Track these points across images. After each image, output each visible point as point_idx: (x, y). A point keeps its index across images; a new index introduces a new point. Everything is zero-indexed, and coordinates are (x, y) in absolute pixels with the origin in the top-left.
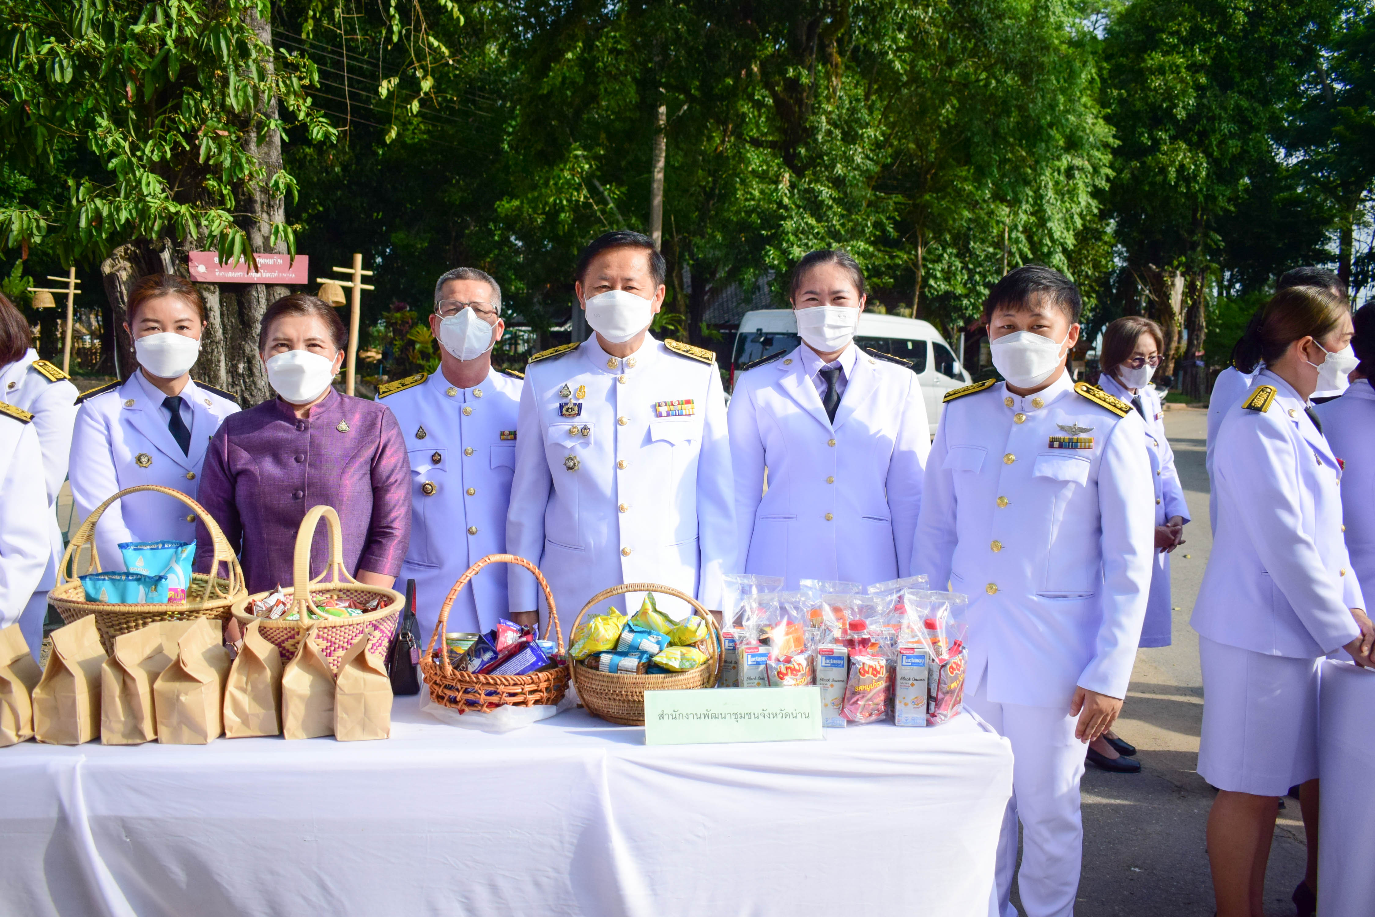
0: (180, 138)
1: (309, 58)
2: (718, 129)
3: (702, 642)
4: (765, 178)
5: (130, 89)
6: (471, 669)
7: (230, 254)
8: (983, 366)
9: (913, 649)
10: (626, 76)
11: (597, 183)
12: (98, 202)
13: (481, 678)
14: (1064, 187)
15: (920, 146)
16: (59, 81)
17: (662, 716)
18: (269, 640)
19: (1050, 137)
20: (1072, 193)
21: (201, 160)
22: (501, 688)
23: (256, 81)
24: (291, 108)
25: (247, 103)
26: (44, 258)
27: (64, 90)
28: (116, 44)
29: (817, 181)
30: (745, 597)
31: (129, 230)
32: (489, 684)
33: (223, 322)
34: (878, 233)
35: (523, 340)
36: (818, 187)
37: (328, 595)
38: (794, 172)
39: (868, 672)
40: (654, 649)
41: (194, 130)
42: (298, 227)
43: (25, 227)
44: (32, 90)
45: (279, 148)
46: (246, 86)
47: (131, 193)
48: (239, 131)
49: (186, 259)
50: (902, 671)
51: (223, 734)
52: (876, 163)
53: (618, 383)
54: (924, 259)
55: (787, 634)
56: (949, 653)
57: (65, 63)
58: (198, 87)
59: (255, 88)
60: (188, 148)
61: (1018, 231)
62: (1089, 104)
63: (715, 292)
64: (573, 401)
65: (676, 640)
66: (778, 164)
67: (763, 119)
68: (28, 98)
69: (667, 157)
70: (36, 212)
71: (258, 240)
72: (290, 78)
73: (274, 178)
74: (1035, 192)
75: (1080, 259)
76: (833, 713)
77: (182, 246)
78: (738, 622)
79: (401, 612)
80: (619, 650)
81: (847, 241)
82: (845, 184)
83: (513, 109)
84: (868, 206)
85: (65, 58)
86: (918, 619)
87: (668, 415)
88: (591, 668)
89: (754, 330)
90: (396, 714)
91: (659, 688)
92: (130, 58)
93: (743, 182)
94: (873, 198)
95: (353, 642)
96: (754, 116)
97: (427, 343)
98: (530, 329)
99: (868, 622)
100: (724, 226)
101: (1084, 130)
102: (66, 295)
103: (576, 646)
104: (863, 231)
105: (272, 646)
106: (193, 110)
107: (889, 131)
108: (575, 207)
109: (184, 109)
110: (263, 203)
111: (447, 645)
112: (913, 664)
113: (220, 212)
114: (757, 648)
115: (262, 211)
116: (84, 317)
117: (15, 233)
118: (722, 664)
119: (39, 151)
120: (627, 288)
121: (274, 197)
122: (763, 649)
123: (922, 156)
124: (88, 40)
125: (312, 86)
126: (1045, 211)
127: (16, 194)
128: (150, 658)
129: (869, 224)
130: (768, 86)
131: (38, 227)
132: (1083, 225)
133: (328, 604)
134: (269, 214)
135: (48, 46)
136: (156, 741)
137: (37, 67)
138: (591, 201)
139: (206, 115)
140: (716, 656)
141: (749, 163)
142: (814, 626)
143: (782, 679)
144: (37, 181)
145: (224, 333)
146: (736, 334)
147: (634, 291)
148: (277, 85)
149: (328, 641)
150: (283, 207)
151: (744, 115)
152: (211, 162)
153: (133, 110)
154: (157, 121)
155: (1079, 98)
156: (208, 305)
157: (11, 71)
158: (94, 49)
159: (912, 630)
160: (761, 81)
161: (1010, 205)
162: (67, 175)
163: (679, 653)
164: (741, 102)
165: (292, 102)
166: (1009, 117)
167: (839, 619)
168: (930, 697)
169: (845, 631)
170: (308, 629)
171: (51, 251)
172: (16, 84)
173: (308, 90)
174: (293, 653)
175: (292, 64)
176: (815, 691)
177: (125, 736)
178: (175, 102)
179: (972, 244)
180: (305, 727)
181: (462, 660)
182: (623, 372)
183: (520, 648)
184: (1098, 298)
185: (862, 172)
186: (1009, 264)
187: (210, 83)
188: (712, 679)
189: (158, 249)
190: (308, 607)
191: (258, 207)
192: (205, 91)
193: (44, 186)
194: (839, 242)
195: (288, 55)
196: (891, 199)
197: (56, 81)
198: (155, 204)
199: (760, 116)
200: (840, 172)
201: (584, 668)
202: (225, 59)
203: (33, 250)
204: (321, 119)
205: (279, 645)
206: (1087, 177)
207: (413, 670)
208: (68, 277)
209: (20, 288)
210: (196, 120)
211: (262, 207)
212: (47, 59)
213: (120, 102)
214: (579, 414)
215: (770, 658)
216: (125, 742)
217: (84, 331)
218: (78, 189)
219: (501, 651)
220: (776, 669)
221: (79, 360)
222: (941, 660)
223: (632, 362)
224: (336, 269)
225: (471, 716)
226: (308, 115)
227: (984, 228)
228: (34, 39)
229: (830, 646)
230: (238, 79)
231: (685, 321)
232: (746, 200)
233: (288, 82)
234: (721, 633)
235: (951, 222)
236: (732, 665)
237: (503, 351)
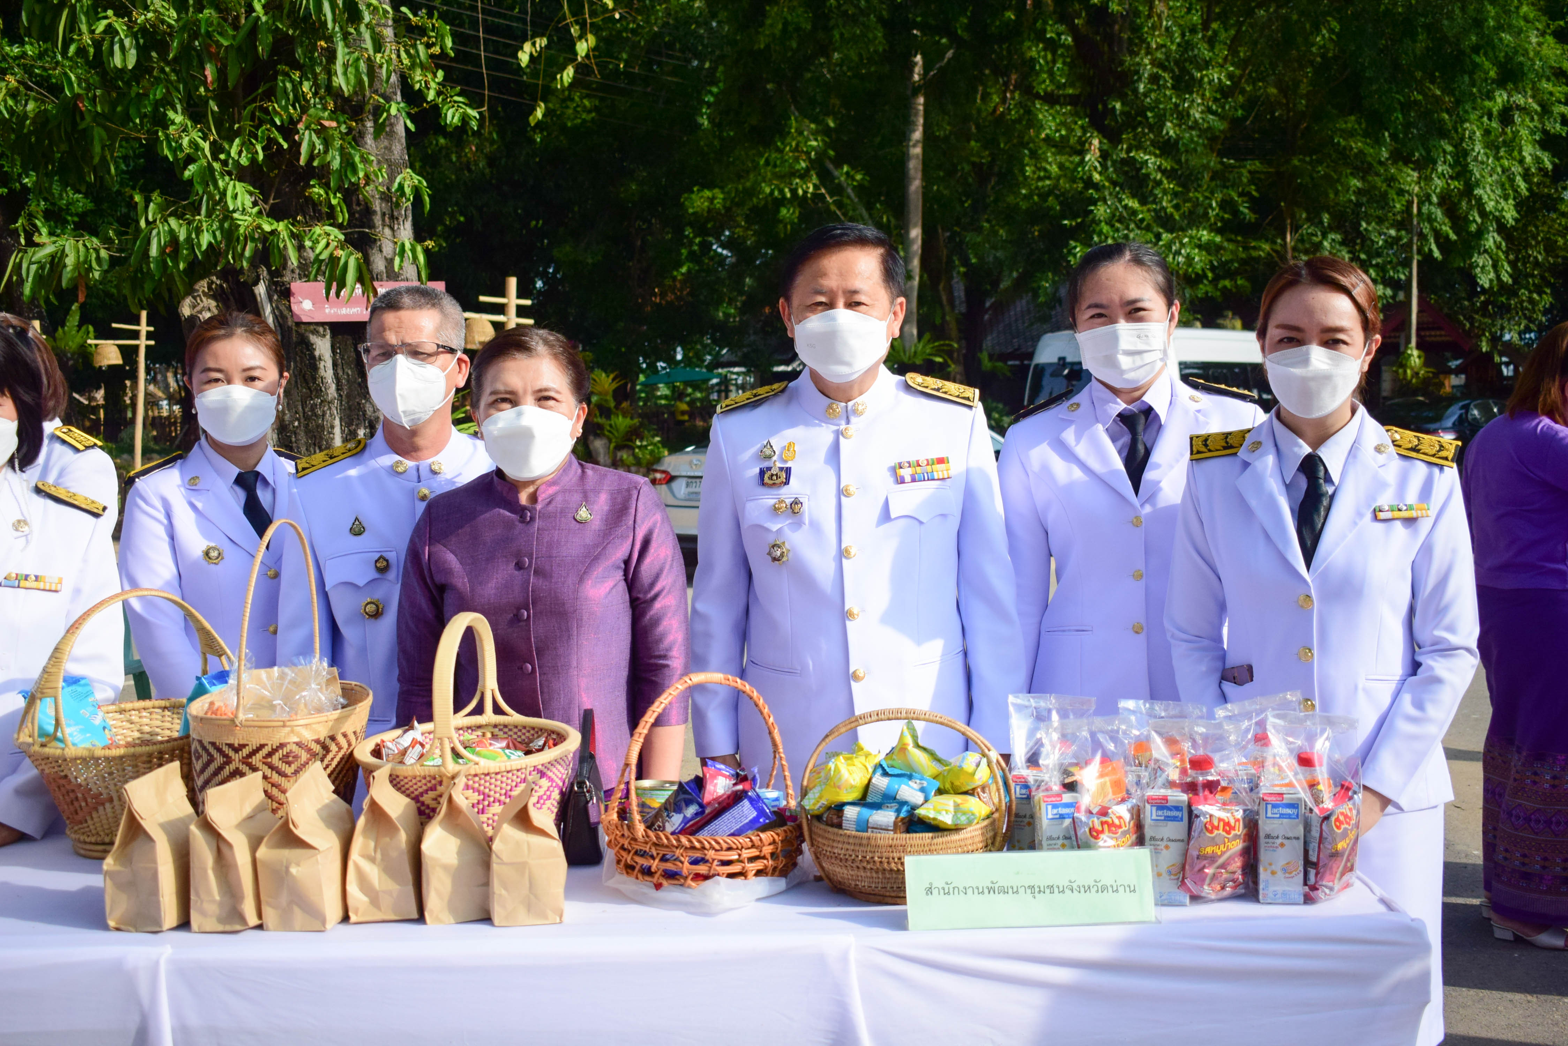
0: (276, 134)
1: (440, 17)
2: (997, 82)
3: (983, 789)
4: (1064, 147)
5: (210, 72)
6: (669, 828)
7: (342, 285)
8: (1385, 398)
9: (1281, 794)
10: (869, 15)
11: (831, 166)
12: (173, 222)
13: (684, 840)
14: (1497, 137)
15: (1283, 90)
16: (119, 66)
17: (929, 891)
18: (403, 792)
19: (1476, 66)
20: (1512, 145)
21: (302, 162)
22: (711, 854)
23: (371, 52)
24: (417, 86)
25: (360, 82)
26: (108, 301)
27: (126, 78)
28: (190, 14)
29: (1139, 147)
30: (1042, 725)
31: (213, 259)
32: (693, 848)
33: (336, 374)
34: (1226, 216)
35: (736, 385)
36: (1142, 156)
37: (479, 733)
38: (1104, 137)
39: (1217, 828)
40: (917, 798)
41: (293, 122)
42: (430, 244)
43: (81, 259)
44: (87, 81)
45: (403, 141)
46: (358, 59)
47: (214, 209)
48: (351, 119)
49: (286, 293)
50: (1265, 827)
51: (346, 919)
52: (1222, 117)
53: (841, 438)
54: (1294, 249)
55: (1102, 775)
56: (1334, 800)
57: (127, 42)
58: (295, 65)
59: (370, 62)
60: (285, 146)
61: (1431, 203)
62: (1532, 16)
63: (1000, 308)
64: (779, 465)
65: (948, 786)
66: (1082, 127)
67: (1059, 65)
68: (81, 92)
69: (926, 126)
70: (95, 240)
71: (379, 265)
72: (414, 46)
73: (398, 180)
74: (1455, 146)
75: (1526, 239)
76: (1170, 886)
77: (282, 276)
78: (1033, 760)
79: (574, 753)
80: (869, 800)
81: (1183, 230)
82: (1178, 150)
83: (713, 70)
84: (1212, 179)
85: (126, 36)
86: (1288, 753)
87: (914, 480)
88: (832, 825)
89: (1055, 360)
90: (571, 890)
91: (925, 852)
92: (208, 32)
93: (1034, 154)
94: (1219, 167)
95: (513, 793)
96: (1047, 63)
97: (606, 394)
98: (742, 369)
99: (1216, 757)
100: (1009, 216)
101: (1526, 53)
102: (137, 347)
103: (810, 795)
104: (1206, 214)
105: (408, 800)
106: (291, 96)
107: (1238, 72)
108: (801, 201)
109: (279, 93)
110: (384, 214)
111: (638, 796)
112: (1282, 816)
113: (328, 228)
114: (1059, 795)
115: (384, 225)
116: (159, 377)
117: (69, 269)
118: (1013, 818)
119: (96, 160)
120: (853, 304)
121: (398, 205)
122: (1067, 797)
123: (1287, 104)
124: (155, 11)
125: (443, 55)
126: (1471, 173)
127: (69, 218)
128: (250, 817)
129: (1214, 204)
130: (1064, 18)
131: (98, 259)
132: (1528, 190)
133: (480, 743)
134: (392, 229)
135: (105, 22)
136: (260, 927)
137: (92, 50)
138: (823, 191)
139: (307, 101)
140: (1004, 807)
141: (1042, 127)
142: (1140, 765)
143: (1096, 838)
144: (97, 200)
145: (338, 390)
146: (1029, 366)
147: (862, 308)
148: (399, 56)
149: (480, 793)
150: (410, 219)
151: (1033, 60)
152: (315, 164)
153: (213, 99)
154: (245, 113)
155: (1517, 8)
156: (317, 353)
157: (59, 58)
158: (163, 22)
159: (1280, 769)
160: (1055, 12)
161: (1419, 166)
162: (134, 188)
163: (951, 804)
164: (1027, 44)
165: (418, 78)
166: (1414, 41)
167: (1174, 755)
168: (1308, 863)
169: (1184, 772)
170: (453, 778)
171: (114, 291)
172: (65, 74)
173: (438, 61)
174: (434, 810)
175: (417, 26)
176: (1143, 854)
177: (220, 920)
178: (268, 85)
179: (1364, 225)
180: (452, 909)
181: (658, 814)
182: (848, 422)
183: (735, 799)
184: (1553, 294)
185: (1203, 132)
186: (1419, 252)
187: (312, 59)
188: (999, 839)
189: (250, 281)
190: (453, 750)
191: (377, 220)
192: (306, 70)
193: (105, 206)
194: (1171, 231)
195: (411, 16)
196: (1245, 167)
197: (115, 67)
198: (244, 222)
199: (1054, 62)
200: (1171, 133)
201: (823, 826)
202: (330, 25)
203: (91, 290)
204: (456, 98)
205: (416, 799)
206: (1532, 120)
207: (593, 831)
208: (138, 324)
209: (78, 340)
210: (295, 108)
211: (383, 220)
212: (103, 40)
213: (197, 90)
214: (787, 482)
215: (1078, 809)
216: (221, 928)
217: (160, 394)
218: (147, 207)
219: (709, 803)
220: (1087, 824)
221: (155, 433)
222: (1322, 810)
223: (860, 408)
224: (483, 299)
225: (671, 893)
226: (439, 93)
227: (1383, 201)
228: (87, 14)
229: (1163, 792)
230: (347, 50)
231: (958, 350)
232: (1040, 179)
233: (412, 51)
234: (1010, 777)
235: (1332, 196)
236: (1027, 820)
237: (710, 401)
